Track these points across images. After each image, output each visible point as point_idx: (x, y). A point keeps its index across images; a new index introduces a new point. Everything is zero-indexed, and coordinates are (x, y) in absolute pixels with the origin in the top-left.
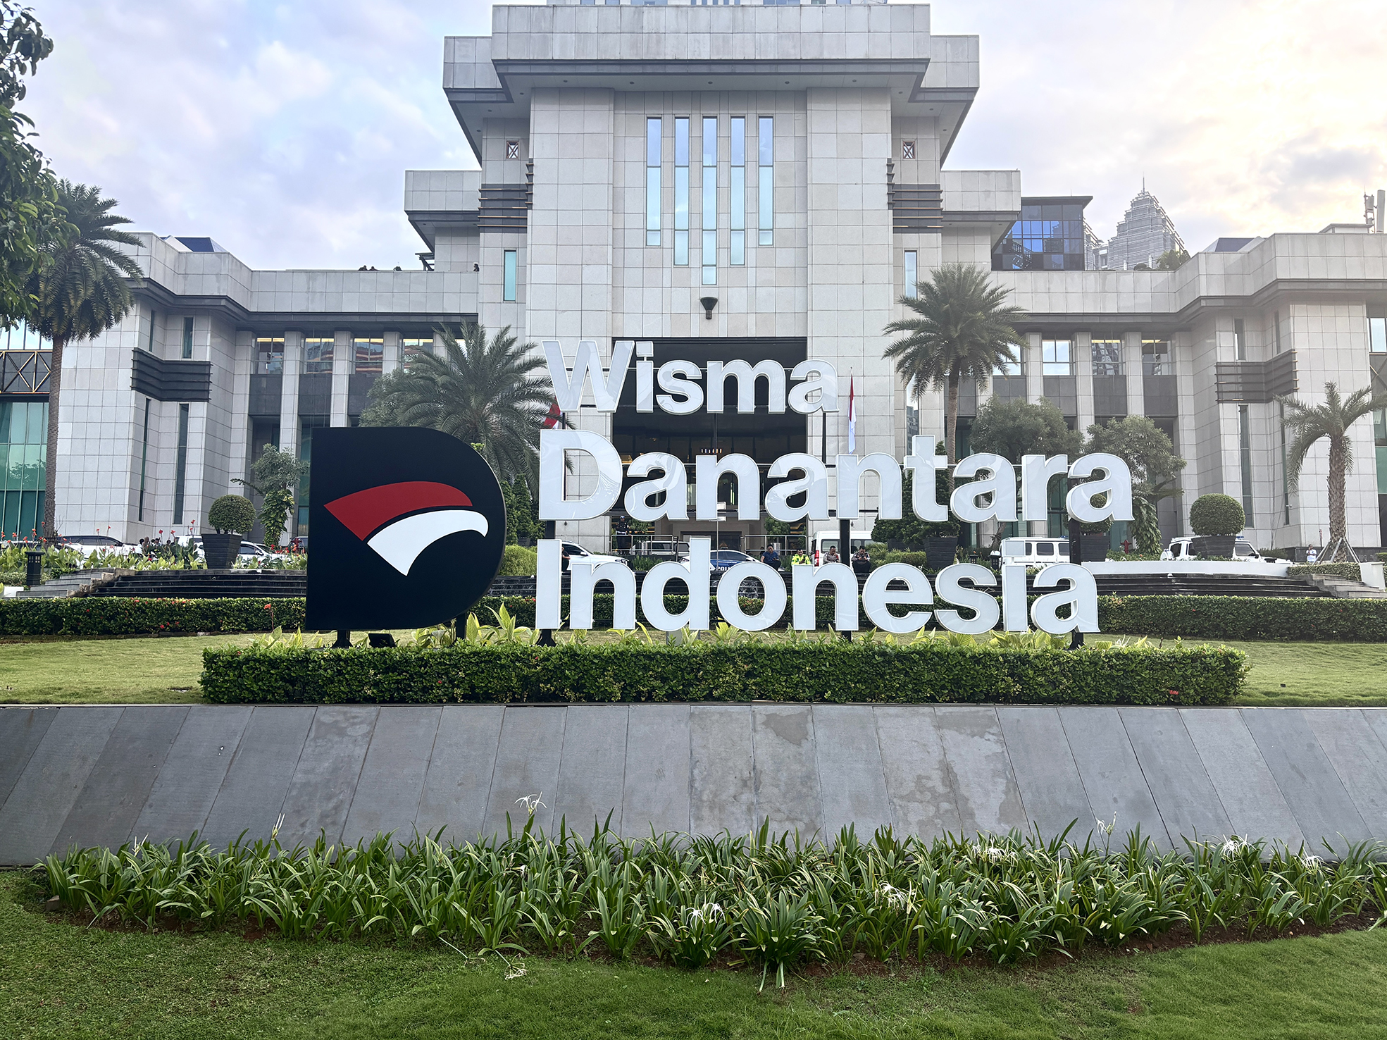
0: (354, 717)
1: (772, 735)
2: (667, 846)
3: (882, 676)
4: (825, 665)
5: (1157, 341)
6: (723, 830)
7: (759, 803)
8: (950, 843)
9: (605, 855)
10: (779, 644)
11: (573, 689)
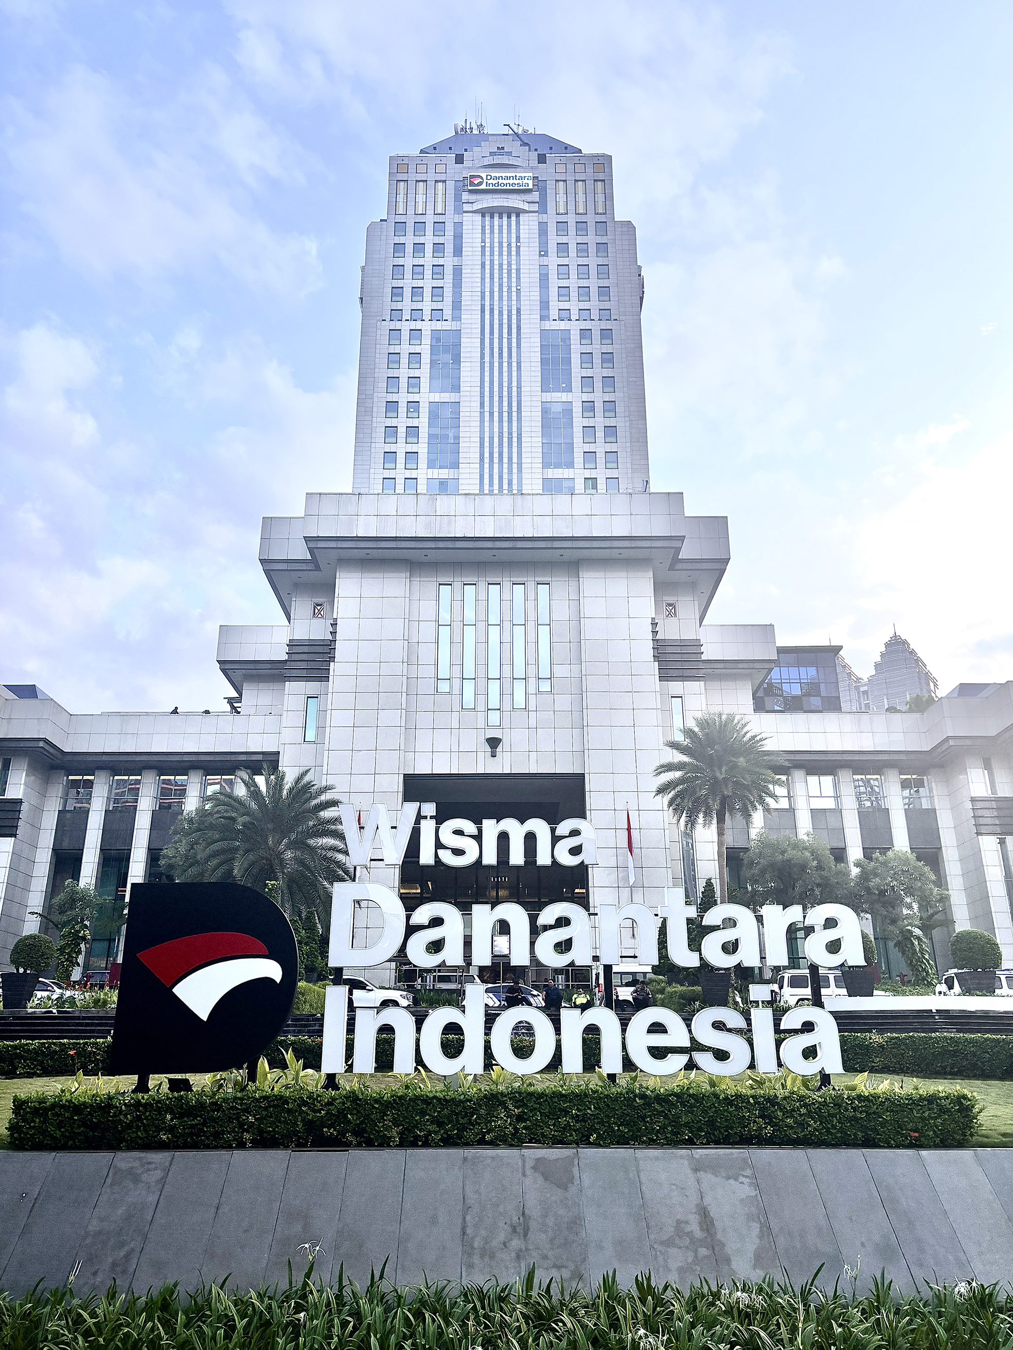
0: (149, 1163)
1: (540, 1180)
2: (439, 1295)
3: (643, 1118)
4: (590, 1109)
5: (914, 777)
6: (493, 1278)
7: (527, 1250)
8: (705, 1290)
9: (379, 1303)
10: (548, 1087)
11: (355, 1133)
